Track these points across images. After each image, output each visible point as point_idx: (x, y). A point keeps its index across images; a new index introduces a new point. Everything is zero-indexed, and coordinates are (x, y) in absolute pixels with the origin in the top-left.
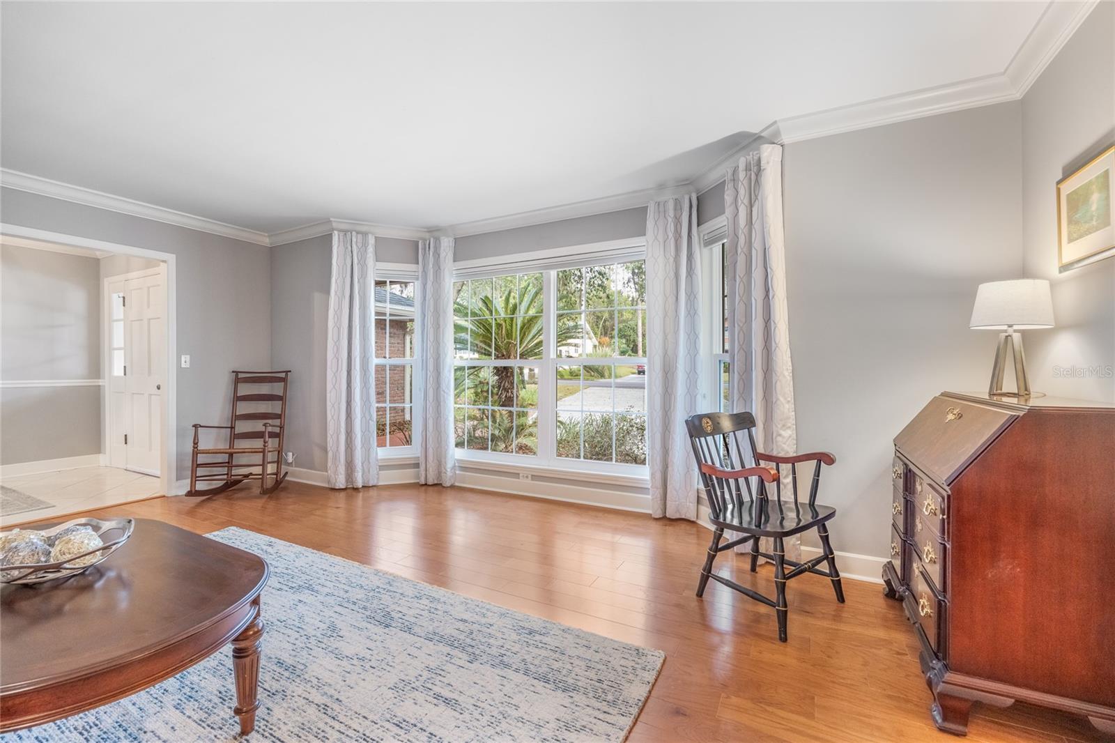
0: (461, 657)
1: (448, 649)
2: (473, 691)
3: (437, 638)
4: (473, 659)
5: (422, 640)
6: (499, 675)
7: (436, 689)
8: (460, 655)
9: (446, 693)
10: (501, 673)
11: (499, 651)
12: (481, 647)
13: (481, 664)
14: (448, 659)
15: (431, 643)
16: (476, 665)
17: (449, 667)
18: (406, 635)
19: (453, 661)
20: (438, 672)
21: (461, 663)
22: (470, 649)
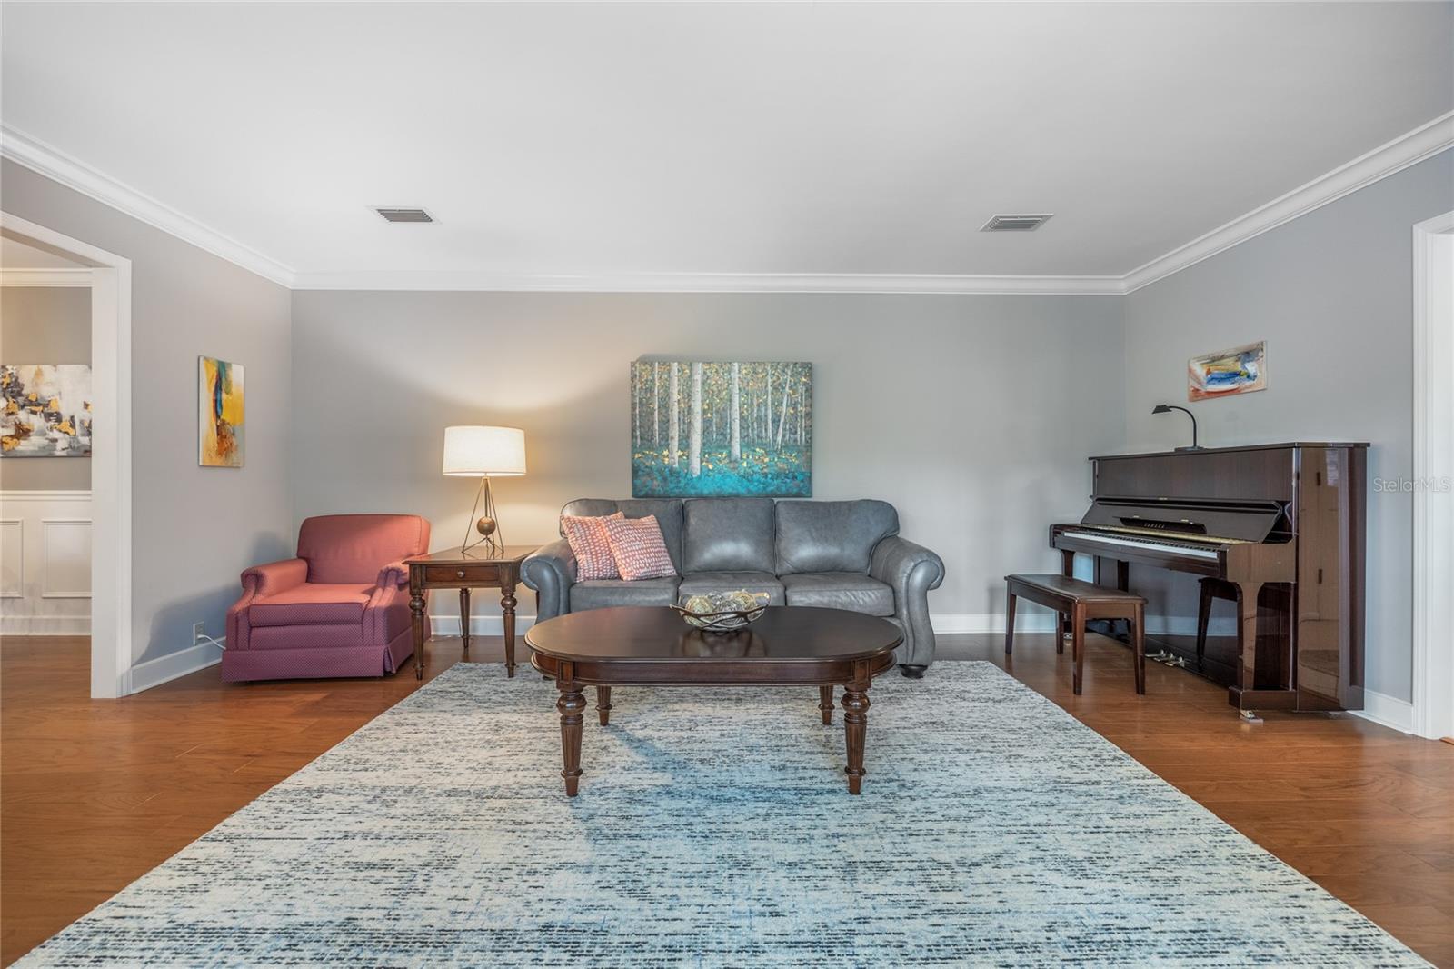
0: (372, 921)
1: (402, 926)
2: (338, 885)
3: (433, 938)
4: (348, 926)
5: (459, 927)
6: (296, 915)
7: (394, 873)
8: (374, 925)
9: (378, 874)
10: (292, 919)
11: (297, 954)
12: (336, 950)
13: (331, 922)
14: (394, 913)
15: (439, 925)
16: (341, 916)
17: (387, 902)
18: (497, 926)
19: (386, 912)
20: (402, 893)
21: (367, 914)
22: (358, 938)
